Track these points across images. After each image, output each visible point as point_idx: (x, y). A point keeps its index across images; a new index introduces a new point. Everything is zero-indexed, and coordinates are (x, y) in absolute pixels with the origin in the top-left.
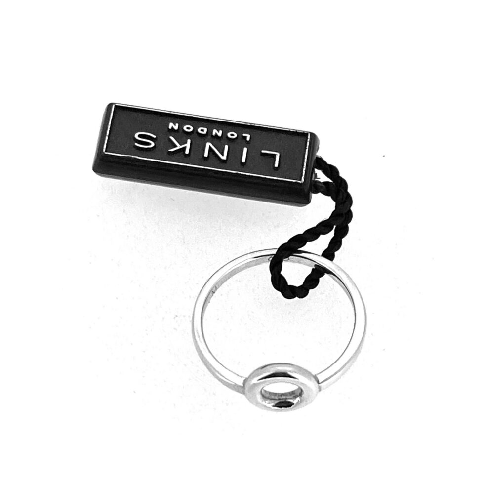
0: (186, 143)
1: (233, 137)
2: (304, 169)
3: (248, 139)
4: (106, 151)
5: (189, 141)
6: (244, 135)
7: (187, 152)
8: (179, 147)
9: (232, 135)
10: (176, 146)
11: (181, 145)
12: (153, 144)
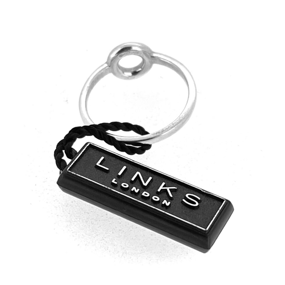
0: (162, 190)
1: (125, 183)
3: (114, 179)
5: (159, 190)
8: (168, 188)
9: (125, 185)
11: (166, 190)
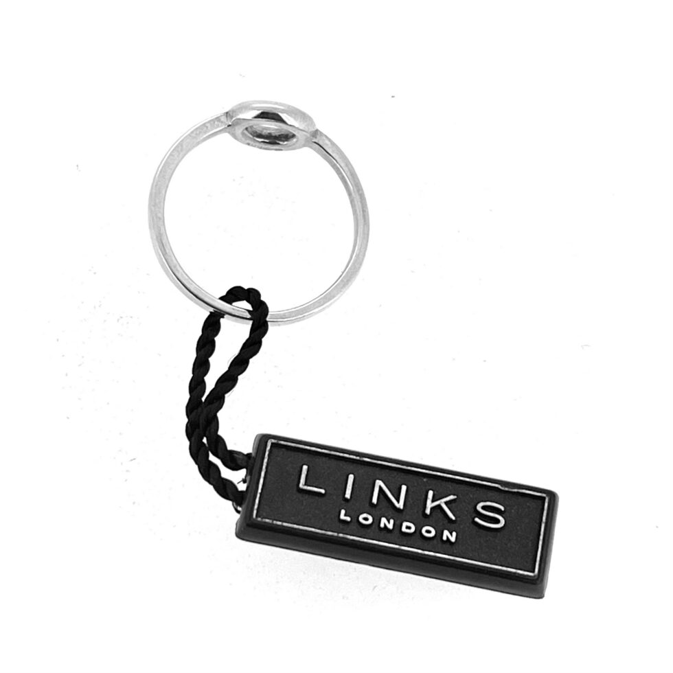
1: (365, 515)
2: (266, 460)
3: (343, 512)
5: (428, 511)
6: (348, 519)
7: (431, 493)
9: (365, 519)
10: (446, 503)
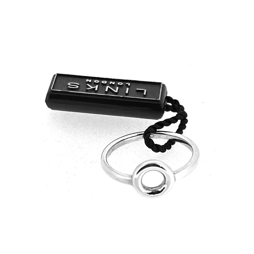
4: (52, 89)
6: (127, 84)
8: (92, 88)
12: (78, 87)
